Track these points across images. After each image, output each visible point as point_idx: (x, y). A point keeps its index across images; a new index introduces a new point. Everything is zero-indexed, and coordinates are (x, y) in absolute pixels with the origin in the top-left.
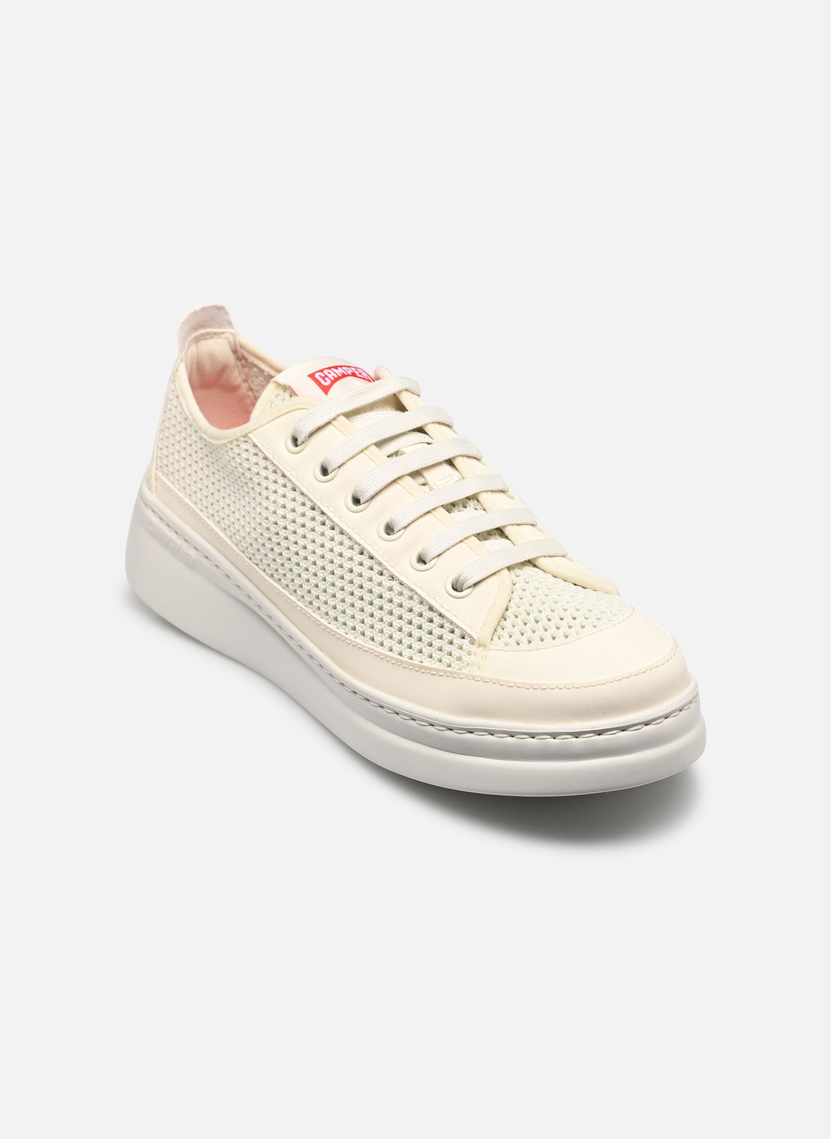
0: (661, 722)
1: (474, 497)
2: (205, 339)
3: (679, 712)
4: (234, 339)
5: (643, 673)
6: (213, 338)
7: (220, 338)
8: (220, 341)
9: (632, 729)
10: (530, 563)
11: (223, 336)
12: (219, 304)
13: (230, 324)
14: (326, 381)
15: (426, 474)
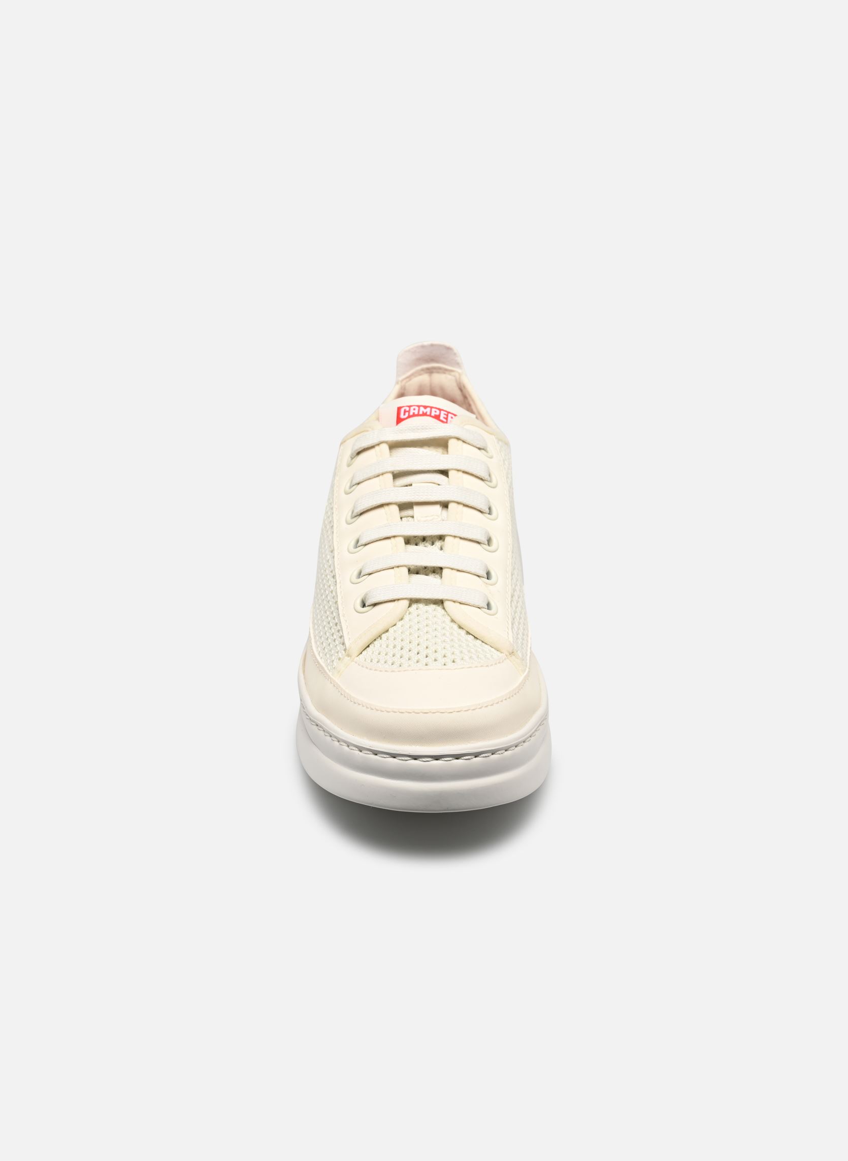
0: (489, 756)
1: (441, 538)
2: (438, 372)
3: (504, 751)
4: (460, 378)
5: (465, 711)
6: (445, 373)
7: (450, 375)
8: (449, 377)
9: (465, 758)
10: (440, 602)
11: (453, 373)
12: (448, 344)
13: (458, 364)
14: (404, 414)
15: (416, 508)
